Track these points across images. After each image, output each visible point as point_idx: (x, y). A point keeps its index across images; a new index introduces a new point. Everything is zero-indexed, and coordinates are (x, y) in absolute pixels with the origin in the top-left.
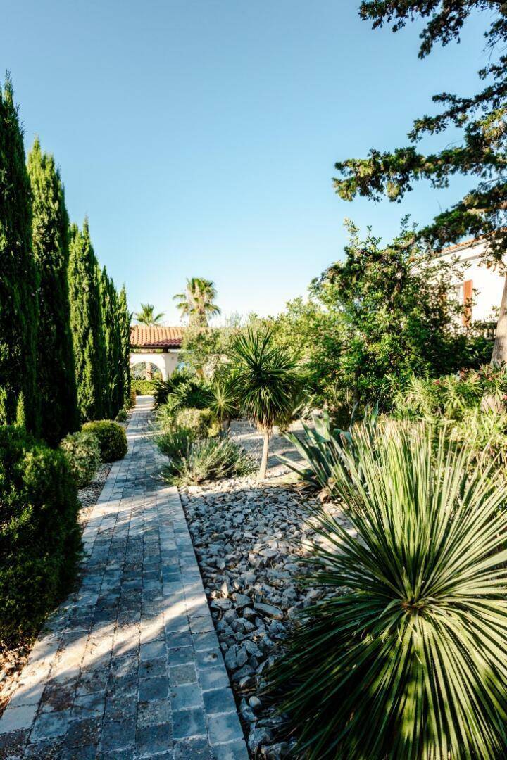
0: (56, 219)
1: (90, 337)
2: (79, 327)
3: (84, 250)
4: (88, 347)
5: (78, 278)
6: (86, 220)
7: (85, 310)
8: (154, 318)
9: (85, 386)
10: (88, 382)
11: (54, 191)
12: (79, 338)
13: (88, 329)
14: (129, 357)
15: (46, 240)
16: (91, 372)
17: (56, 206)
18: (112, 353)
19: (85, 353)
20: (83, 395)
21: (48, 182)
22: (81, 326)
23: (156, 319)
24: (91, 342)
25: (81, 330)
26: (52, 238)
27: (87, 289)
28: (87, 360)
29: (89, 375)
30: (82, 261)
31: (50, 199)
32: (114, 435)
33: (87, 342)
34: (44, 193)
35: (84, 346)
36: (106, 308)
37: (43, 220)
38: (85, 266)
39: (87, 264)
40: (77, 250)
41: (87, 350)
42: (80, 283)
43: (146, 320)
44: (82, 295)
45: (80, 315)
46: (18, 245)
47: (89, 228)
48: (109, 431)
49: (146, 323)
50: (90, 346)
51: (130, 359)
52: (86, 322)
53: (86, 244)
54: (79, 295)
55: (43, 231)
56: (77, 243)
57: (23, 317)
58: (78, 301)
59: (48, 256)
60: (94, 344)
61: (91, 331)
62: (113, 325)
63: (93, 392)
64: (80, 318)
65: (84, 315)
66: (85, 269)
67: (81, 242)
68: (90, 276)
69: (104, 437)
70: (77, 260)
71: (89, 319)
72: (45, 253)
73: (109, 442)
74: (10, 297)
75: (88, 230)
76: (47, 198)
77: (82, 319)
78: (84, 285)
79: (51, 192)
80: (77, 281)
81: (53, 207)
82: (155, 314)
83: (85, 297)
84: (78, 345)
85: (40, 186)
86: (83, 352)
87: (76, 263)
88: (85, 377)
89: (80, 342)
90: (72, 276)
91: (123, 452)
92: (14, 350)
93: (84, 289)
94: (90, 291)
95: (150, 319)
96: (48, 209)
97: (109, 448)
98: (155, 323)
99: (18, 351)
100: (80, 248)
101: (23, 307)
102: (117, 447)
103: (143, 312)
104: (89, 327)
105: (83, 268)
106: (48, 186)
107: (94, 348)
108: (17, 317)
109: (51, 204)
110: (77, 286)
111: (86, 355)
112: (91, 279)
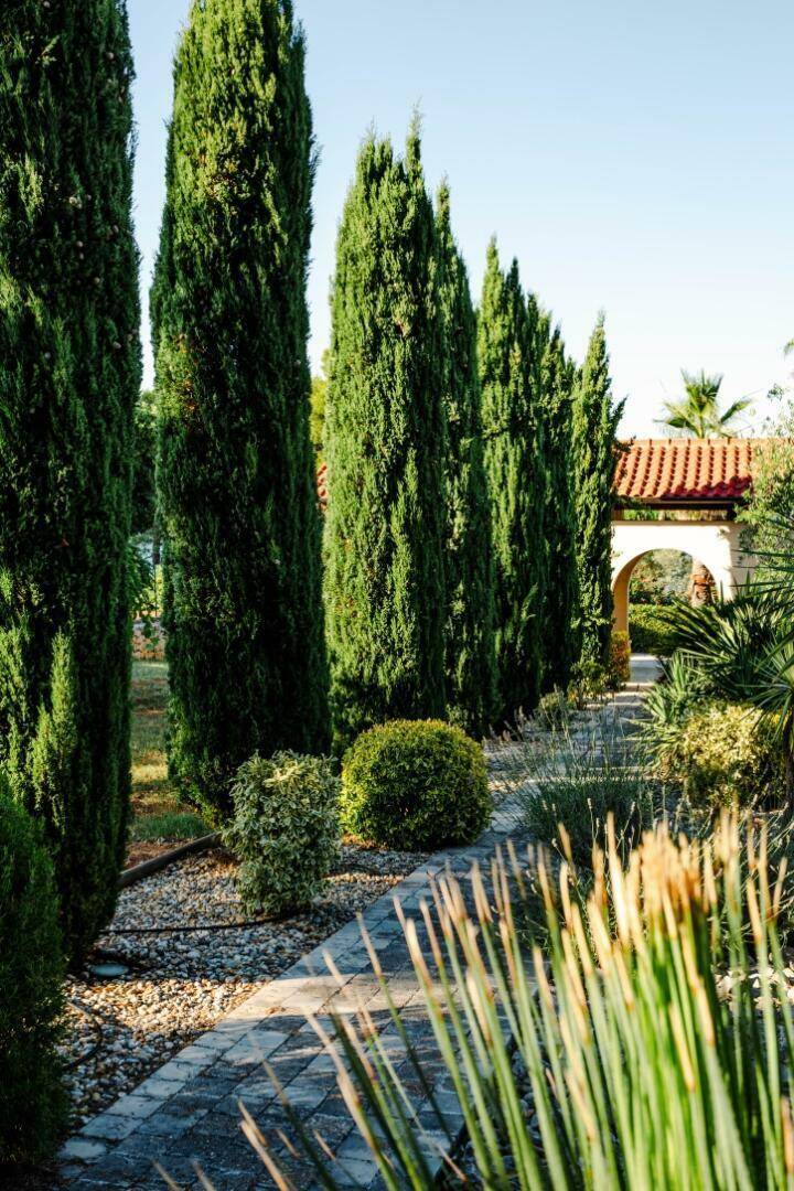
0: (270, 128)
1: (410, 469)
2: (378, 442)
3: (401, 216)
4: (401, 500)
5: (381, 297)
6: (415, 125)
7: (399, 390)
8: (722, 414)
9: (390, 615)
10: (398, 607)
11: (264, 48)
12: (377, 476)
13: (404, 448)
14: (609, 536)
15: (240, 191)
16: (410, 576)
17: (267, 92)
18: (523, 519)
19: (394, 519)
20: (384, 642)
21: (250, 25)
22: (385, 439)
23: (728, 415)
24: (413, 485)
25: (385, 450)
26: (256, 184)
27: (406, 329)
28: (399, 539)
29: (401, 584)
30: (394, 248)
31: (255, 72)
32: (440, 767)
33: (400, 487)
34: (239, 57)
35: (391, 497)
36: (512, 387)
37: (232, 133)
38: (404, 263)
39: (409, 256)
40: (383, 217)
41: (398, 511)
42: (387, 314)
43: (696, 423)
44: (392, 346)
45: (382, 408)
46: (75, 208)
47: (422, 147)
48: (427, 754)
49: (693, 429)
50: (407, 500)
51: (614, 542)
52: (400, 426)
53: (409, 195)
54: (383, 348)
55: (230, 166)
56: (384, 195)
57: (81, 411)
58: (379, 364)
59: (244, 237)
60: (419, 491)
61: (412, 453)
62: (530, 434)
63: (413, 634)
64: (381, 416)
65: (394, 406)
66: (403, 271)
67: (394, 193)
68: (415, 291)
69: (413, 774)
70: (380, 246)
71: (410, 421)
72: (236, 228)
73: (425, 790)
74: (47, 355)
75: (417, 154)
76: (246, 69)
77: (387, 419)
78: (397, 319)
79: (259, 51)
80: (380, 305)
81: (260, 93)
82: (723, 402)
83: (400, 352)
84: (375, 493)
85: (231, 39)
86: (388, 515)
87: (378, 256)
88: (393, 590)
89: (379, 488)
90: (366, 294)
91: (471, 822)
92: (51, 505)
93: (398, 329)
94: (414, 332)
95: (706, 415)
96: (250, 99)
97: (422, 805)
98: (724, 429)
99: (62, 505)
100: (392, 210)
101: (80, 380)
102: (450, 808)
103: (686, 396)
104: (406, 442)
105: (396, 266)
106: (251, 32)
107: (418, 503)
108: (62, 411)
109: (257, 83)
110: (379, 321)
111: (396, 525)
112: (418, 299)
